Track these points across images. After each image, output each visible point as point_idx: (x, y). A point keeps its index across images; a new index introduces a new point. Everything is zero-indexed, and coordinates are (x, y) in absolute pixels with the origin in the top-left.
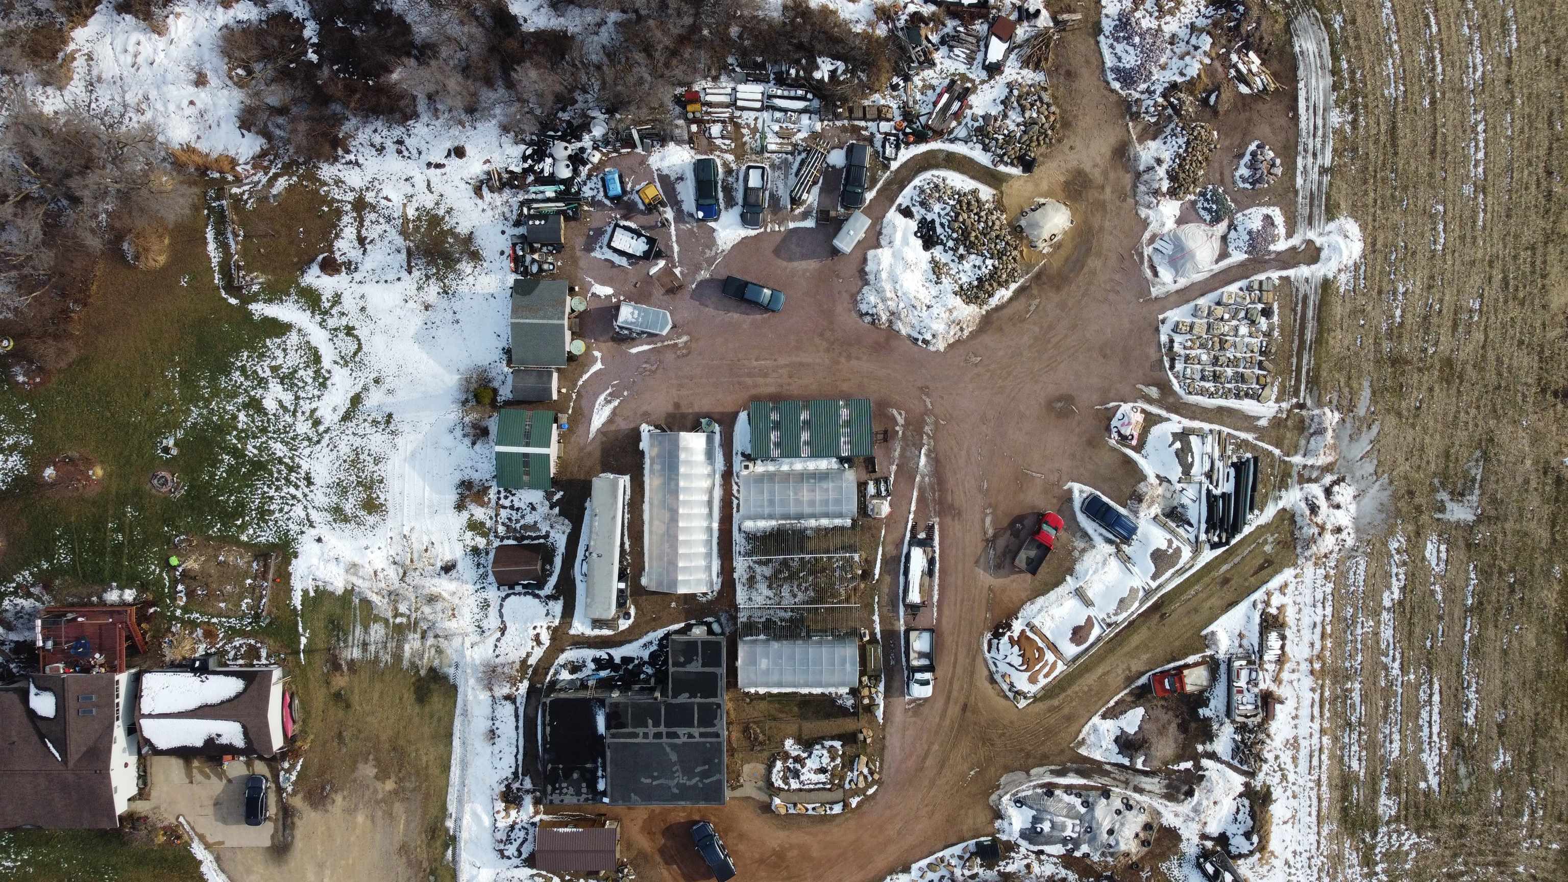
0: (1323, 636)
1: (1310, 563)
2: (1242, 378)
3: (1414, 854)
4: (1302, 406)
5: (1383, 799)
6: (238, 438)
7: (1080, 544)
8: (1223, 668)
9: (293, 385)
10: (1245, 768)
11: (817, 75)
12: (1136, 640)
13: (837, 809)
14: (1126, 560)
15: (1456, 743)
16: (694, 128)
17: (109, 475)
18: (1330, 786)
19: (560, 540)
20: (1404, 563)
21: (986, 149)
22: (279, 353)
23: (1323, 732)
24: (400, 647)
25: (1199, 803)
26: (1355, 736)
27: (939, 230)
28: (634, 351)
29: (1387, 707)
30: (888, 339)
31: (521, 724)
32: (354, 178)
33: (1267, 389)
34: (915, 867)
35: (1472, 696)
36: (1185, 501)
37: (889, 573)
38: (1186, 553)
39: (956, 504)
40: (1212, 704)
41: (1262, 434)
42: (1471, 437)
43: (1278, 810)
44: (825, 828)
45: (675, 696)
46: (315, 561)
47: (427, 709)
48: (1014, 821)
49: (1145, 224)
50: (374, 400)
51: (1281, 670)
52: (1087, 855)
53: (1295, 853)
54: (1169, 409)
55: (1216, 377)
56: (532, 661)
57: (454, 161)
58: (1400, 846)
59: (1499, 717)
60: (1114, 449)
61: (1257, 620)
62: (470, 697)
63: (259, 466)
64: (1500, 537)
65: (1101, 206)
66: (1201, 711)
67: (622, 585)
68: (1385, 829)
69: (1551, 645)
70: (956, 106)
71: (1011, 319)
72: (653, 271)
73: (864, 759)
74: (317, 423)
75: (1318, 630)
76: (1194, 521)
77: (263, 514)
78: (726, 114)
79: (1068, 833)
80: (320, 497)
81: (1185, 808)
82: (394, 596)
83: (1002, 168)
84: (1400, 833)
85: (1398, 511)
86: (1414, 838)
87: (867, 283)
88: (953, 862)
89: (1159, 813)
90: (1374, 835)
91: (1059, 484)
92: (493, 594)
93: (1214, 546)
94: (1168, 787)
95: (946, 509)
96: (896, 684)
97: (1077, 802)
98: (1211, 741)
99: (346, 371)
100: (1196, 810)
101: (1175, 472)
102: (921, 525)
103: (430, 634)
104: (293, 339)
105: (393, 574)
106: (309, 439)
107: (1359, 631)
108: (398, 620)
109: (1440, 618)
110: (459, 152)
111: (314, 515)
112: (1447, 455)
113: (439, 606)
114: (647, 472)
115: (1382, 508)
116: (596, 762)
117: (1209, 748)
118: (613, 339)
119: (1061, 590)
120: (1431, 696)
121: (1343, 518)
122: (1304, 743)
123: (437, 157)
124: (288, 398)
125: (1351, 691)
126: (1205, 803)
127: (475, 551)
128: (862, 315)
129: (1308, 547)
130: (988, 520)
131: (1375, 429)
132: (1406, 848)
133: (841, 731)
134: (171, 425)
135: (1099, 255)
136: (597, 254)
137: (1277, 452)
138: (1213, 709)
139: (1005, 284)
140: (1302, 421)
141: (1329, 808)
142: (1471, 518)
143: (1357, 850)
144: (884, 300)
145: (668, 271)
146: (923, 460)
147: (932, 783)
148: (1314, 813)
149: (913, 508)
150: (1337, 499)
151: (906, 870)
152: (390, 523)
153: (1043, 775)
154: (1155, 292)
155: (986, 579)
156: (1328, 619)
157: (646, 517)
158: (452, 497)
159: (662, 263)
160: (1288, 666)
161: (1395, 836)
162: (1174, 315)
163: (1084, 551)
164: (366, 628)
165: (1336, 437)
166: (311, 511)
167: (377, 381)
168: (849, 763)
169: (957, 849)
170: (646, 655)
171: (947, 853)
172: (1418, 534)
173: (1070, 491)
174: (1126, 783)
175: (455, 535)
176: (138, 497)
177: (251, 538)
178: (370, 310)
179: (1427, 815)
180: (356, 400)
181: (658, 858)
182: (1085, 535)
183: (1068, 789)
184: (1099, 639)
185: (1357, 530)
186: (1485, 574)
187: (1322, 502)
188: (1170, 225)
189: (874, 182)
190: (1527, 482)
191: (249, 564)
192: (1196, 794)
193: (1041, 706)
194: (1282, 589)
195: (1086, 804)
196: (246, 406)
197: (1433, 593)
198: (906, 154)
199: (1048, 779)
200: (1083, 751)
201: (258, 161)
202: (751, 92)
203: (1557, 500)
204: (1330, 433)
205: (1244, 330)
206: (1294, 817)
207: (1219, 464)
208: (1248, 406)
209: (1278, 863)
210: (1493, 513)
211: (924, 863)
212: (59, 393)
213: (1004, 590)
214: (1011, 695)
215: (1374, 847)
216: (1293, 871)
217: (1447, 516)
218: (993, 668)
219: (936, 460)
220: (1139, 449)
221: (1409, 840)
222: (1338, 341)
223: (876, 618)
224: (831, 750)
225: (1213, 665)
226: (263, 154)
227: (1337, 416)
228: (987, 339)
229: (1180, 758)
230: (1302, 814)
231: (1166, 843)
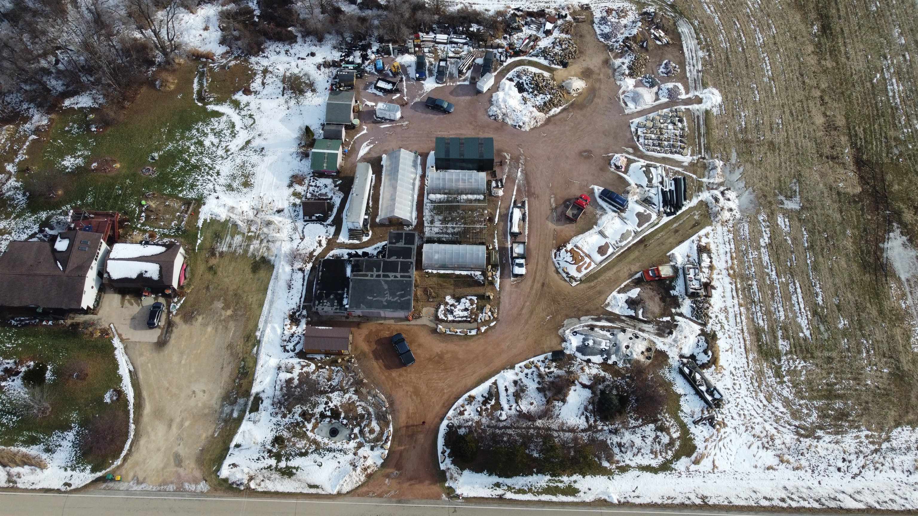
0: (732, 257)
1: (719, 224)
2: (673, 146)
3: (804, 372)
4: (704, 158)
5: (780, 342)
6: (189, 156)
7: (599, 212)
8: (681, 272)
9: (220, 136)
10: (700, 321)
11: (471, 29)
12: (632, 256)
13: (474, 332)
14: (622, 219)
15: (815, 313)
16: (417, 49)
17: (122, 167)
18: (749, 333)
19: (337, 201)
20: (768, 226)
21: (546, 58)
22: (216, 124)
23: (740, 305)
24: (248, 246)
25: (676, 337)
26: (758, 308)
27: (525, 86)
28: (382, 126)
29: (773, 294)
30: (502, 126)
31: (305, 284)
32: (265, 62)
33: (685, 150)
34: (517, 366)
35: (818, 290)
36: (651, 195)
37: (502, 221)
38: (654, 217)
39: (536, 193)
40: (677, 288)
41: (686, 168)
42: (789, 173)
43: (722, 343)
44: (466, 342)
45: (389, 258)
46: (213, 206)
47: (257, 276)
48: (572, 342)
49: (620, 87)
50: (255, 143)
51: (712, 274)
52: (615, 363)
53: (735, 368)
54: (639, 157)
55: (659, 145)
56: (316, 254)
57: (310, 58)
58: (796, 367)
59: (836, 301)
60: (613, 172)
61: (695, 248)
62: (280, 271)
63: (196, 167)
64: (815, 216)
65: (600, 80)
66: (671, 292)
67: (367, 217)
68: (785, 358)
69: (855, 267)
70: (532, 43)
71: (560, 120)
72: (394, 98)
73: (488, 306)
74: (227, 151)
75: (729, 255)
76: (657, 203)
77: (192, 186)
78: (431, 44)
79: (603, 346)
80: (222, 180)
81: (669, 340)
82: (250, 223)
83: (553, 66)
84: (794, 361)
85: (761, 204)
86: (803, 363)
87: (492, 105)
88: (539, 364)
89: (654, 343)
90: (779, 360)
91: (587, 186)
92: (300, 224)
93: (668, 214)
94: (658, 329)
95: (530, 194)
96: (506, 272)
97: (608, 334)
98: (679, 307)
99: (246, 131)
100: (675, 341)
101: (644, 182)
102: (518, 201)
103: (265, 241)
104: (224, 118)
105: (251, 215)
106: (222, 157)
107: (750, 257)
108: (250, 234)
109: (792, 252)
110: (313, 54)
111: (217, 188)
112: (780, 181)
113: (272, 227)
114: (383, 174)
115: (751, 202)
116: (343, 290)
117: (678, 311)
118: (373, 122)
119: (591, 231)
120: (796, 289)
121: (734, 204)
122: (731, 310)
123: (303, 55)
124: (216, 141)
125: (751, 285)
126: (679, 337)
127: (294, 205)
128: (490, 116)
129: (716, 216)
130: (552, 200)
131: (741, 169)
132: (799, 368)
133: (477, 293)
134: (157, 150)
135: (600, 97)
136: (369, 91)
137: (694, 176)
138: (678, 290)
139: (555, 106)
140: (705, 164)
141: (751, 345)
142: (797, 207)
143: (771, 368)
144: (500, 109)
145: (401, 98)
146: (519, 174)
147: (526, 322)
148: (743, 347)
149: (515, 193)
150: (728, 196)
151: (512, 367)
152: (254, 191)
153: (587, 320)
154: (627, 112)
155: (551, 226)
156: (733, 250)
157: (381, 192)
158: (287, 182)
159: (398, 95)
160: (715, 272)
161: (791, 361)
162: (636, 121)
163: (601, 215)
164: (233, 237)
165: (723, 171)
166: (216, 186)
167: (259, 135)
168: (481, 309)
169: (541, 357)
170: (375, 253)
171: (535, 359)
172: (772, 214)
173: (593, 189)
174: (634, 327)
175: (286, 198)
176: (134, 176)
177: (184, 195)
178: (262, 109)
179: (807, 351)
180: (248, 142)
181: (371, 355)
182: (602, 208)
183: (603, 328)
184: (613, 254)
185: (741, 211)
186: (811, 232)
187: (720, 196)
188: (631, 87)
189: (496, 70)
190: (822, 193)
191: (181, 207)
192: (674, 333)
193: (583, 286)
194: (707, 236)
195: (613, 334)
196: (195, 143)
197: (786, 240)
198: (510, 61)
199: (590, 322)
200: (609, 309)
201: (223, 56)
202: (442, 37)
203: (840, 201)
204: (719, 170)
205: (671, 127)
206: (731, 348)
207: (666, 179)
208: (677, 157)
209: (726, 373)
210: (808, 206)
211: (522, 364)
212: (109, 135)
213: (562, 231)
214: (568, 279)
215: (780, 367)
216: (736, 378)
217: (785, 206)
218: (558, 266)
219: (526, 175)
220: (626, 172)
221: (800, 364)
222: (716, 133)
223: (496, 240)
224: (471, 300)
225: (675, 269)
226: (227, 52)
227: (721, 163)
228: (550, 127)
229: (663, 315)
230: (736, 347)
231: (660, 358)
